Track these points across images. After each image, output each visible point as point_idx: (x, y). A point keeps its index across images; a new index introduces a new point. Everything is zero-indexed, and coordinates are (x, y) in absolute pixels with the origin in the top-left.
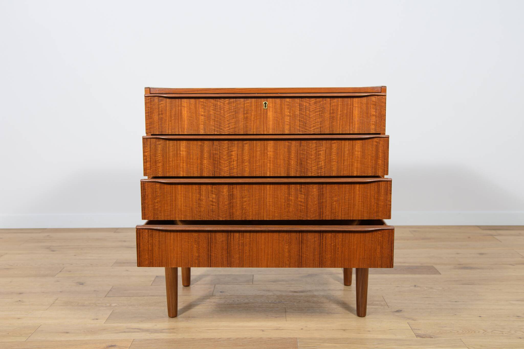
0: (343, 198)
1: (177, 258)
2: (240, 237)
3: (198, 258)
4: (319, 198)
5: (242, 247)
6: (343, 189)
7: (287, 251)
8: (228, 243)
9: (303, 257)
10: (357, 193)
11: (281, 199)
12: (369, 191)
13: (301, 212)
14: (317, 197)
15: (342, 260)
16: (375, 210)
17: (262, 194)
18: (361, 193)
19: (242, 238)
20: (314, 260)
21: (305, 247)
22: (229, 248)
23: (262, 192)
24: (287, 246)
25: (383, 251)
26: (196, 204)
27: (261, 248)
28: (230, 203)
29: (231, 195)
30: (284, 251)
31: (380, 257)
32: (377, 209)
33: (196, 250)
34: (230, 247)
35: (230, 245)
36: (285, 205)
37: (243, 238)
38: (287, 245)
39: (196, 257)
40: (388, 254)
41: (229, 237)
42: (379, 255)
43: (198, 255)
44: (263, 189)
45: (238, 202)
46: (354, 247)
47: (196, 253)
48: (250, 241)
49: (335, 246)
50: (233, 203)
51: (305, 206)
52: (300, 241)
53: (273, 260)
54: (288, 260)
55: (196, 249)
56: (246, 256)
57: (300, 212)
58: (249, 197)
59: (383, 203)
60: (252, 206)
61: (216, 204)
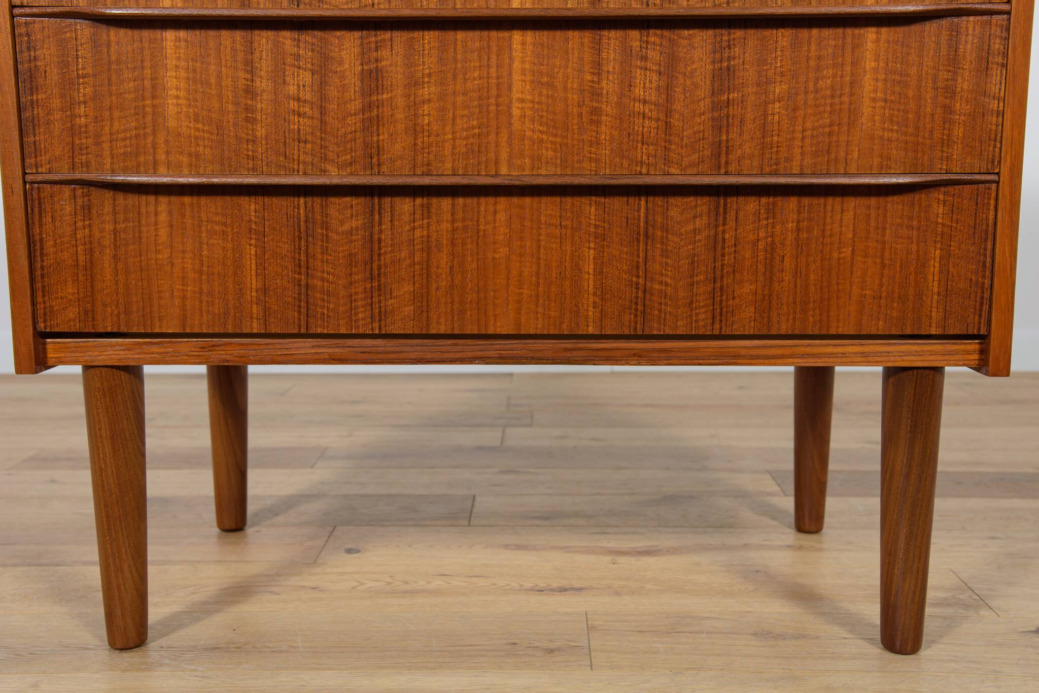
0: (811, 86)
1: (184, 298)
2: (417, 216)
3: (262, 297)
4: (716, 85)
5: (425, 255)
6: (813, 47)
7: (591, 271)
8: (371, 241)
9: (652, 294)
10: (869, 64)
11: (565, 89)
12: (913, 58)
13: (643, 144)
14: (708, 82)
15: (795, 303)
16: (937, 135)
17: (493, 70)
18: (882, 64)
19: (426, 221)
20: (691, 303)
21: (658, 252)
22: (376, 258)
23: (494, 61)
24: (592, 251)
25: (952, 269)
26: (237, 112)
27: (493, 259)
28: (367, 107)
29: (374, 75)
30: (580, 270)
31: (939, 294)
32: (946, 132)
33: (254, 267)
34: (379, 255)
35: (380, 249)
36: (580, 115)
37: (429, 218)
38: (592, 245)
39: (254, 294)
40: (971, 280)
41: (377, 217)
42: (936, 284)
43: (260, 285)
44: (494, 49)
45: (400, 102)
46: (840, 253)
47: (254, 277)
48: (454, 230)
49: (771, 249)
50: (378, 107)
51: (658, 120)
52: (642, 229)
53: (541, 302)
54: (594, 302)
55: (253, 262)
56: (437, 289)
57: (640, 145)
58: (442, 84)
59: (969, 107)
60: (454, 119)
61: (312, 108)
